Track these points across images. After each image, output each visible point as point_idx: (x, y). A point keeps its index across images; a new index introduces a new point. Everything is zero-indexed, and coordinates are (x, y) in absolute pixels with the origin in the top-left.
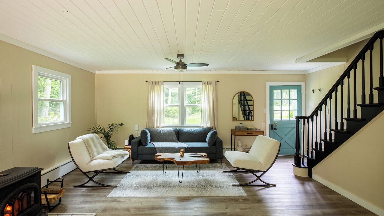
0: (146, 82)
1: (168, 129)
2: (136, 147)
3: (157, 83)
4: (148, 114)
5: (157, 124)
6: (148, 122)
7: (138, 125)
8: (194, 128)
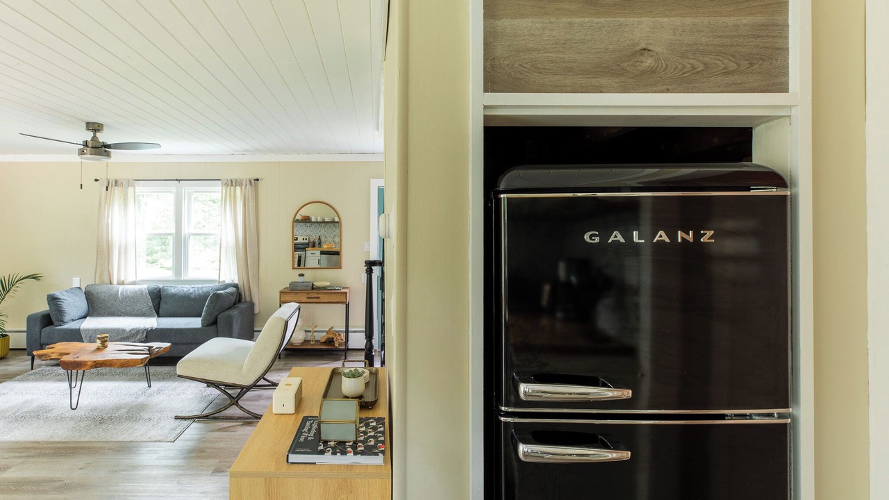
0: (96, 180)
1: (137, 287)
2: (37, 329)
3: (119, 182)
4: (99, 252)
5: (119, 275)
6: (99, 271)
7: (79, 279)
8: (197, 286)
